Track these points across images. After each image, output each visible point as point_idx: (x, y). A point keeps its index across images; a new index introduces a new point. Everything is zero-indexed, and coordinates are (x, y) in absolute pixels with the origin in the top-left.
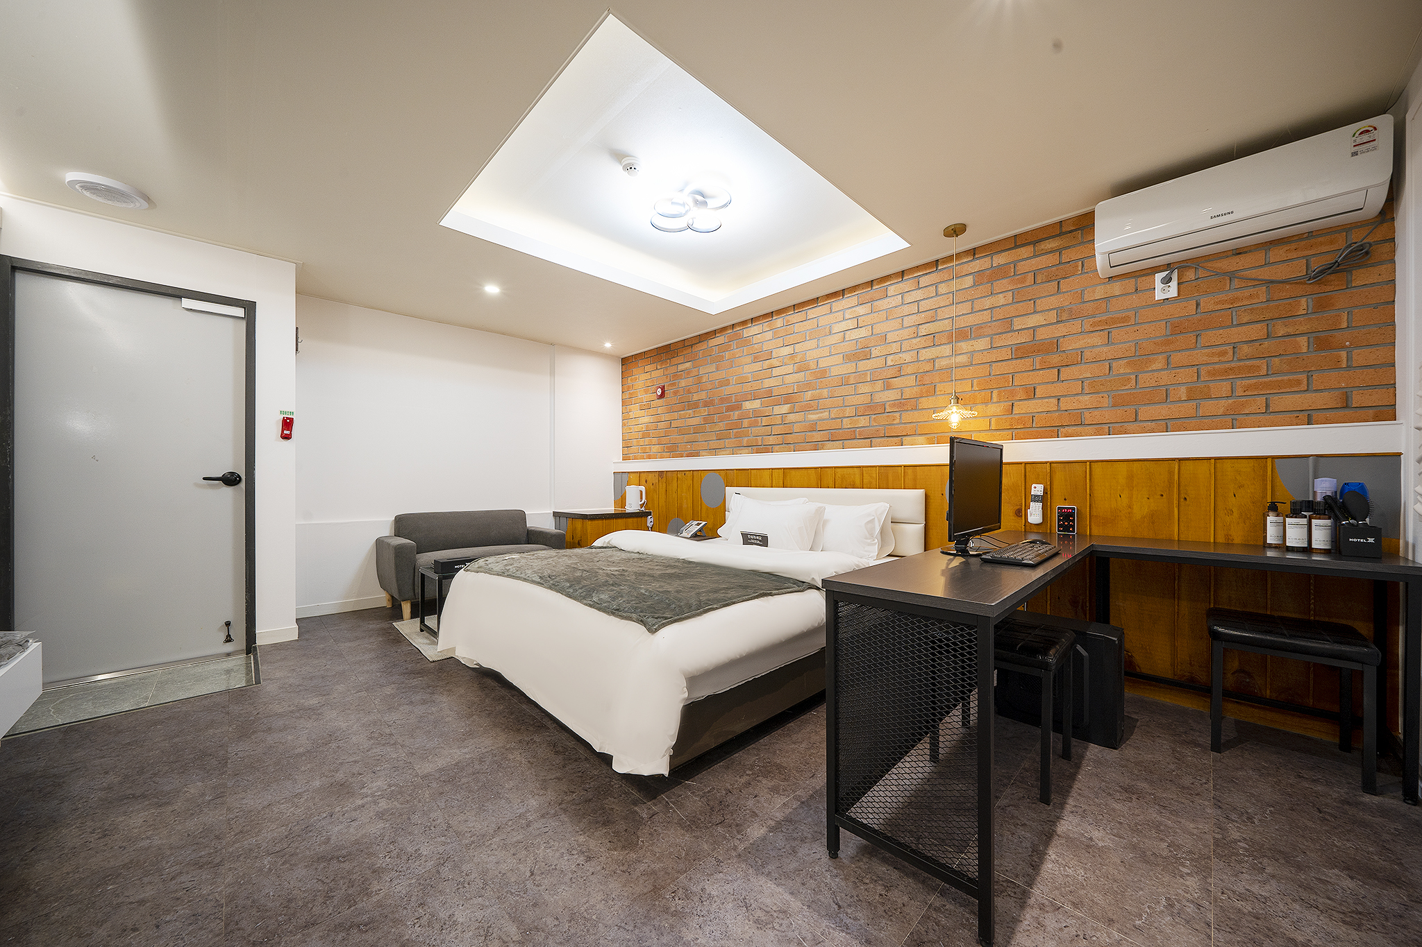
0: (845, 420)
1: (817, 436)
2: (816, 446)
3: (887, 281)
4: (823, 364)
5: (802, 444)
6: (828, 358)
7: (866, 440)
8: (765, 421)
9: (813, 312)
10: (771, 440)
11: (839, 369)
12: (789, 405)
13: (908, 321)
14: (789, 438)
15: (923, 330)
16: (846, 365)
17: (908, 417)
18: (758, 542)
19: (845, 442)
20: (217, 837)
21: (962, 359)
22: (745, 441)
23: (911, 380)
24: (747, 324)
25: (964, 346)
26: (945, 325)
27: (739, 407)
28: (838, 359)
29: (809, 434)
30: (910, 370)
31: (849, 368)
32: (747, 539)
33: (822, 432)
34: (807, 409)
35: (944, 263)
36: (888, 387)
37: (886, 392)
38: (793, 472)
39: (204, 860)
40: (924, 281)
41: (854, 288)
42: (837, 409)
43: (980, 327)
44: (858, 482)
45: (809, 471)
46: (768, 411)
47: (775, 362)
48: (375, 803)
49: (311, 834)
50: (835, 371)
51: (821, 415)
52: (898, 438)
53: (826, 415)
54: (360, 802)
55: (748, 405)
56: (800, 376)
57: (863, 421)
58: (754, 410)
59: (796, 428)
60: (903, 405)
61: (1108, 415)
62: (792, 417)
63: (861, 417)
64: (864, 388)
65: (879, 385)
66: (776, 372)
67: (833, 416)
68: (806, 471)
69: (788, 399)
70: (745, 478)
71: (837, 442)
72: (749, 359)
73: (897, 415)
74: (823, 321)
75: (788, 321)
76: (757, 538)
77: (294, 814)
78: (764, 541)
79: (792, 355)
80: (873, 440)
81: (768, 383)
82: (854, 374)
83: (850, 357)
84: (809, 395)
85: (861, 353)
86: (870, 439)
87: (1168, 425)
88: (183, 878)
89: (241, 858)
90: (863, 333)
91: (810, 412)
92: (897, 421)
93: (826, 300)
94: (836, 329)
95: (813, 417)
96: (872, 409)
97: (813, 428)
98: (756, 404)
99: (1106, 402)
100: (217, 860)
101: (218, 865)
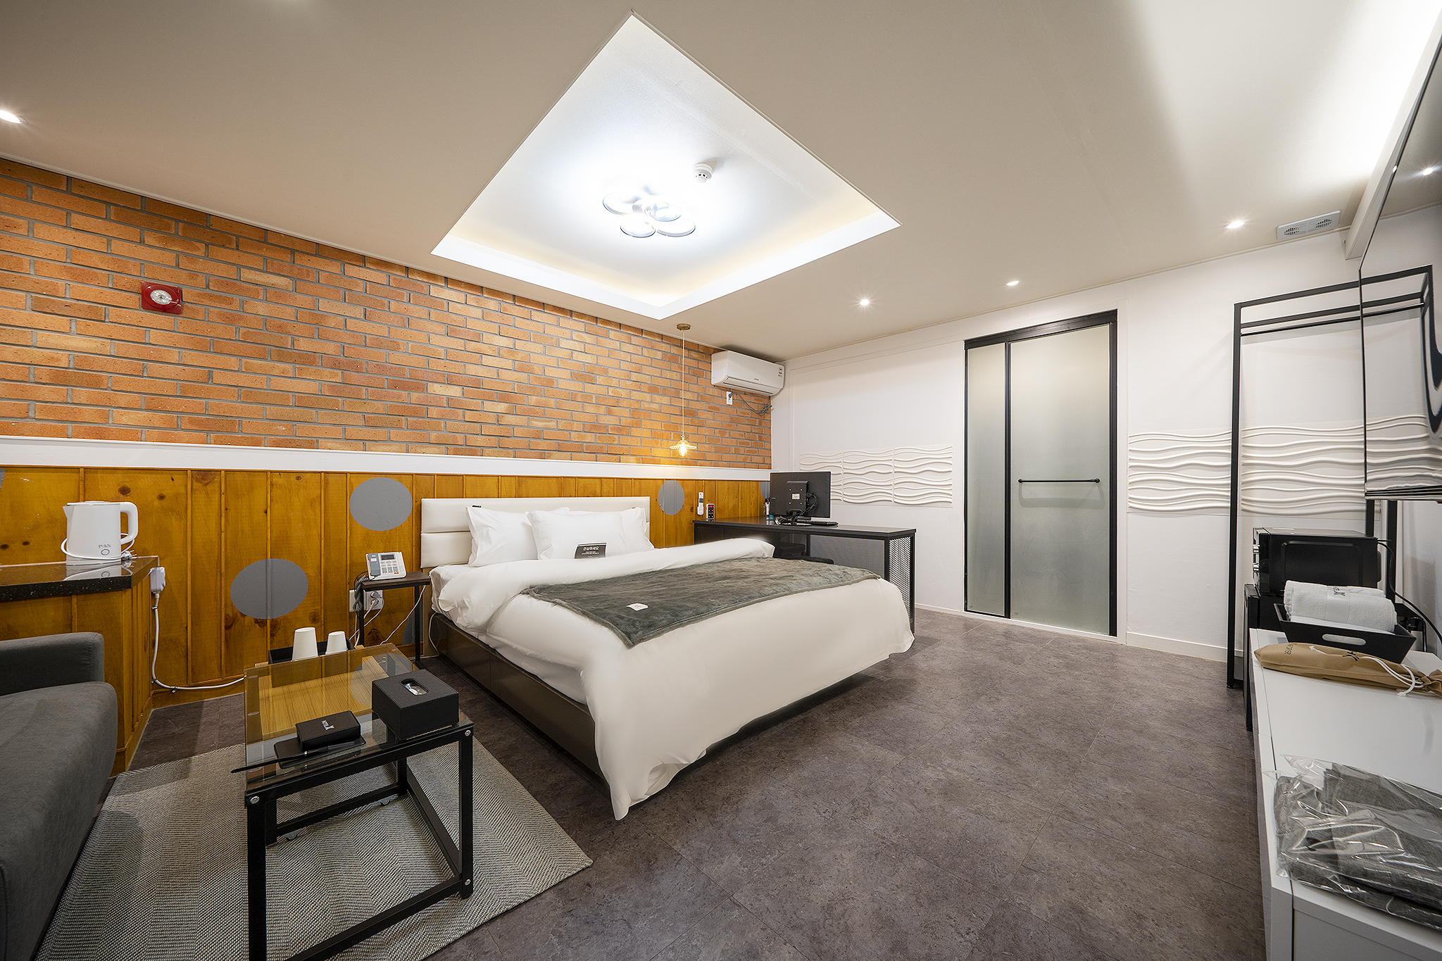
0: (573, 433)
1: (543, 445)
2: (543, 455)
3: (609, 325)
4: (550, 373)
5: (523, 451)
6: (554, 369)
7: (592, 454)
8: (469, 416)
9: (538, 315)
10: (480, 441)
11: (567, 384)
12: (506, 404)
13: (624, 365)
14: (507, 442)
15: (634, 376)
16: (573, 382)
17: (625, 440)
18: (594, 553)
19: (573, 453)
20: (1052, 826)
21: (655, 406)
22: (433, 436)
23: (626, 413)
24: (436, 280)
25: (658, 398)
26: (646, 379)
27: (421, 388)
28: (567, 374)
29: (534, 440)
30: (625, 403)
31: (575, 386)
32: (581, 552)
33: (549, 441)
34: (530, 414)
35: (646, 334)
36: (610, 413)
37: (608, 416)
38: (530, 481)
39: (1068, 816)
40: (635, 340)
41: (581, 315)
42: (565, 421)
43: (665, 389)
44: (598, 491)
45: (550, 480)
46: (474, 404)
47: (484, 348)
48: (949, 765)
49: (1001, 779)
50: (563, 384)
51: (548, 424)
52: (616, 456)
53: (553, 424)
54: (955, 773)
55: (437, 389)
56: (523, 377)
57: (589, 438)
58: (449, 399)
59: (518, 432)
60: (621, 430)
61: (713, 456)
62: (510, 419)
63: (588, 434)
64: (590, 409)
65: (603, 409)
66: (486, 360)
67: (560, 427)
68: (546, 480)
69: (504, 397)
70: (457, 486)
71: (565, 453)
72: (442, 329)
73: (616, 437)
74: (550, 330)
75: (505, 309)
76: (594, 549)
77: (995, 800)
78: (600, 550)
79: (512, 350)
80: (598, 455)
81: (472, 370)
82: (581, 393)
83: (576, 376)
84: (533, 400)
85: (586, 376)
86: (595, 453)
87: (731, 464)
88: (1086, 814)
89: (1047, 798)
90: (588, 359)
91: (535, 418)
92: (616, 442)
93: (553, 311)
94: (564, 344)
95: (539, 424)
96: (595, 428)
97: (538, 435)
98: (455, 391)
99: (713, 450)
100: (1061, 809)
101: (1062, 806)
